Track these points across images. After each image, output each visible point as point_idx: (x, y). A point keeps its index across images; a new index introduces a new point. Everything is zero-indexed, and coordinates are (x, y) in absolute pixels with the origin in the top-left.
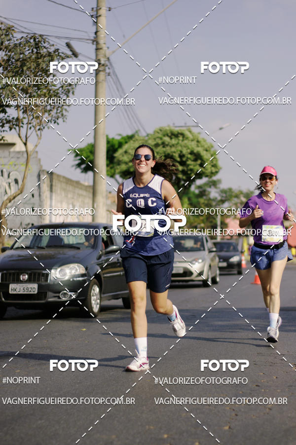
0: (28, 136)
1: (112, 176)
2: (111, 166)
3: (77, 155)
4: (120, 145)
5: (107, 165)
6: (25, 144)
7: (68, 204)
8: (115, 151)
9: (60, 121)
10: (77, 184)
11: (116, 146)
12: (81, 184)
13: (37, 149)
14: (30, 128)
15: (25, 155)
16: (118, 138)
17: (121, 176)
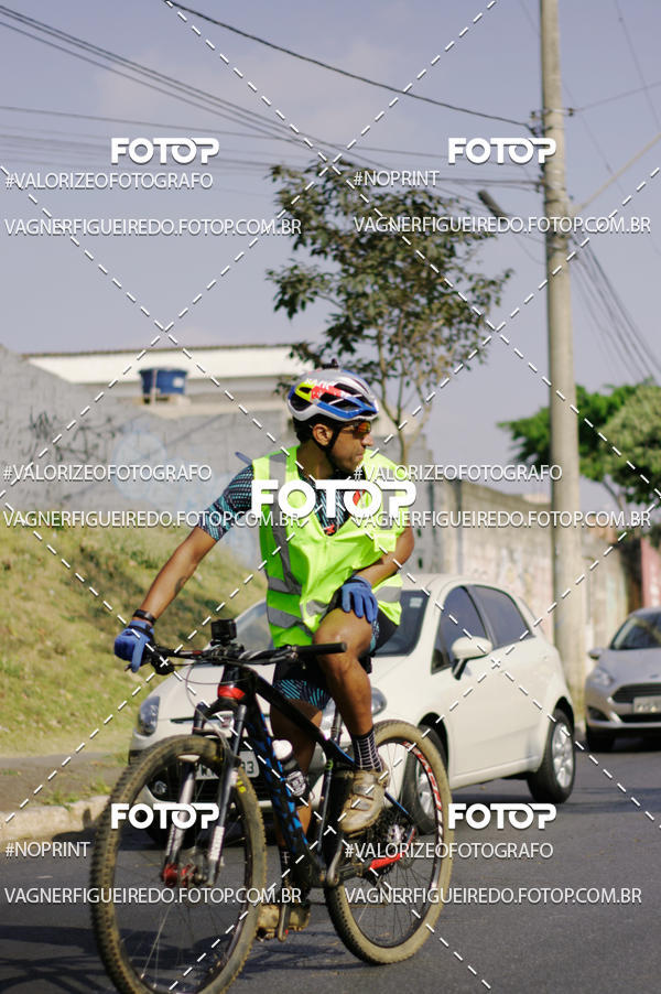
0: (402, 405)
1: (597, 478)
2: (595, 454)
3: (517, 435)
4: (612, 409)
5: (583, 455)
6: (397, 423)
7: (499, 547)
8: (600, 421)
9: (473, 362)
10: (516, 502)
11: (603, 412)
12: (525, 503)
13: (424, 431)
14: (408, 384)
15: (398, 445)
16: (607, 393)
17: (616, 480)
